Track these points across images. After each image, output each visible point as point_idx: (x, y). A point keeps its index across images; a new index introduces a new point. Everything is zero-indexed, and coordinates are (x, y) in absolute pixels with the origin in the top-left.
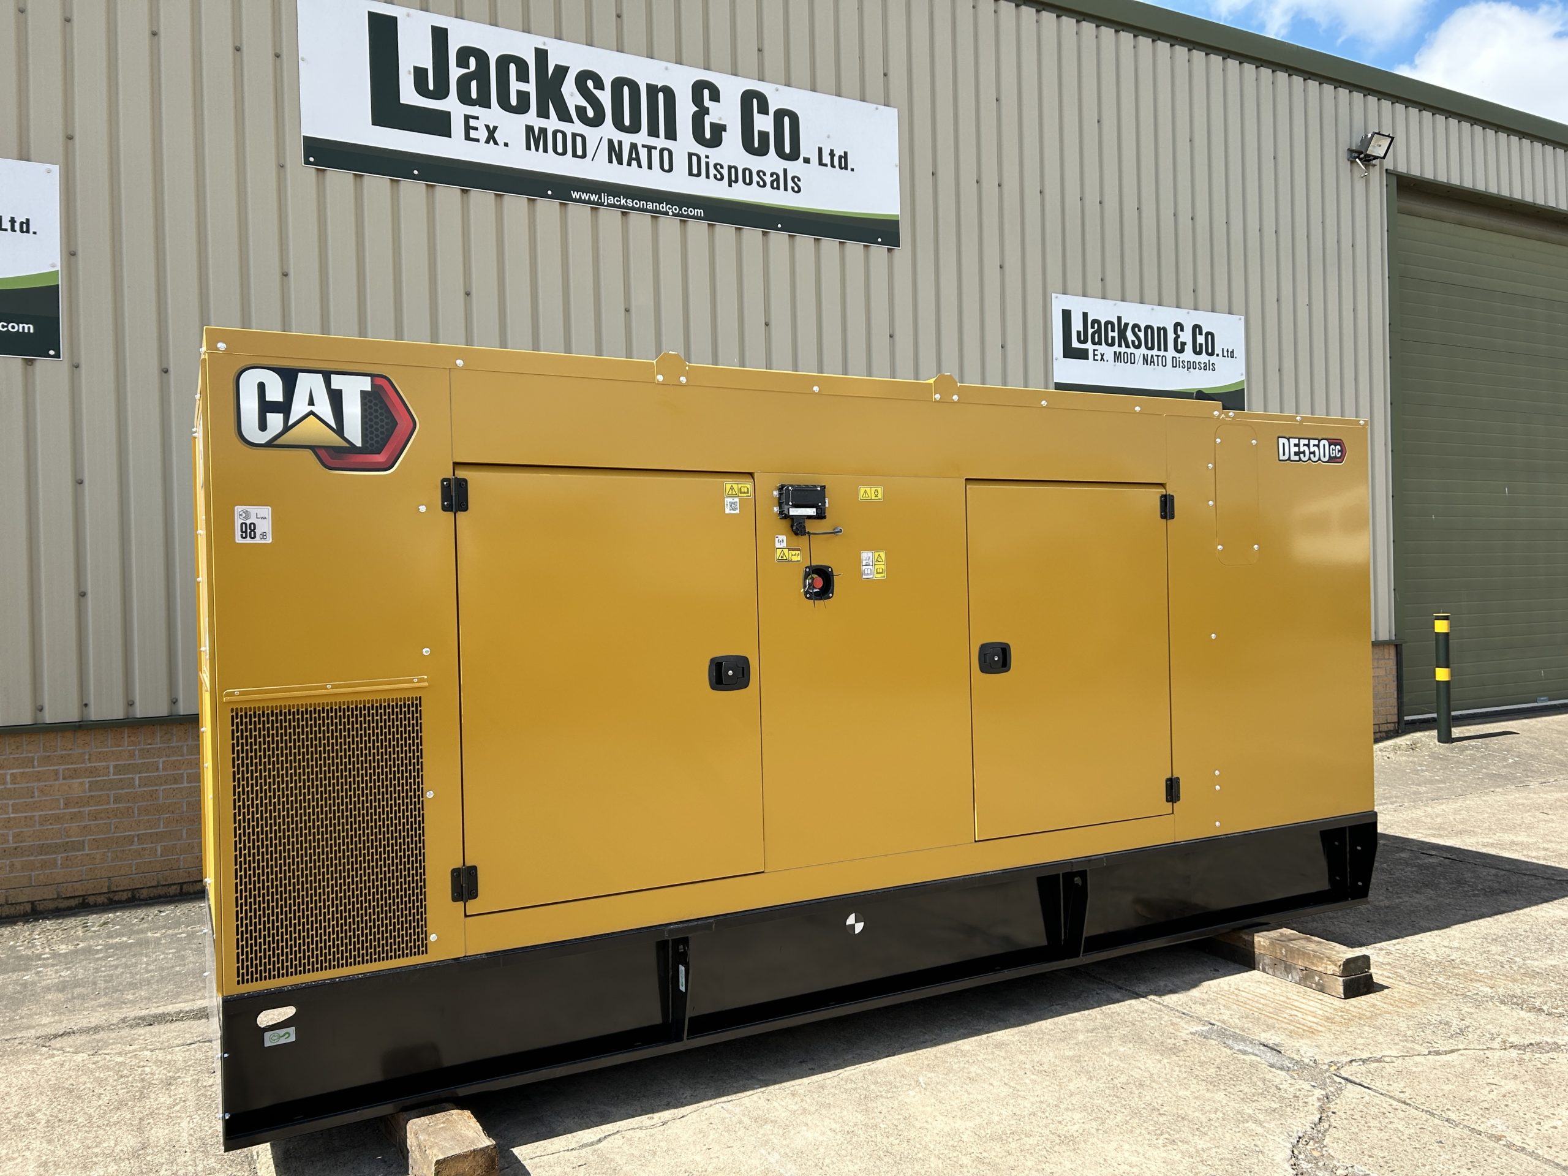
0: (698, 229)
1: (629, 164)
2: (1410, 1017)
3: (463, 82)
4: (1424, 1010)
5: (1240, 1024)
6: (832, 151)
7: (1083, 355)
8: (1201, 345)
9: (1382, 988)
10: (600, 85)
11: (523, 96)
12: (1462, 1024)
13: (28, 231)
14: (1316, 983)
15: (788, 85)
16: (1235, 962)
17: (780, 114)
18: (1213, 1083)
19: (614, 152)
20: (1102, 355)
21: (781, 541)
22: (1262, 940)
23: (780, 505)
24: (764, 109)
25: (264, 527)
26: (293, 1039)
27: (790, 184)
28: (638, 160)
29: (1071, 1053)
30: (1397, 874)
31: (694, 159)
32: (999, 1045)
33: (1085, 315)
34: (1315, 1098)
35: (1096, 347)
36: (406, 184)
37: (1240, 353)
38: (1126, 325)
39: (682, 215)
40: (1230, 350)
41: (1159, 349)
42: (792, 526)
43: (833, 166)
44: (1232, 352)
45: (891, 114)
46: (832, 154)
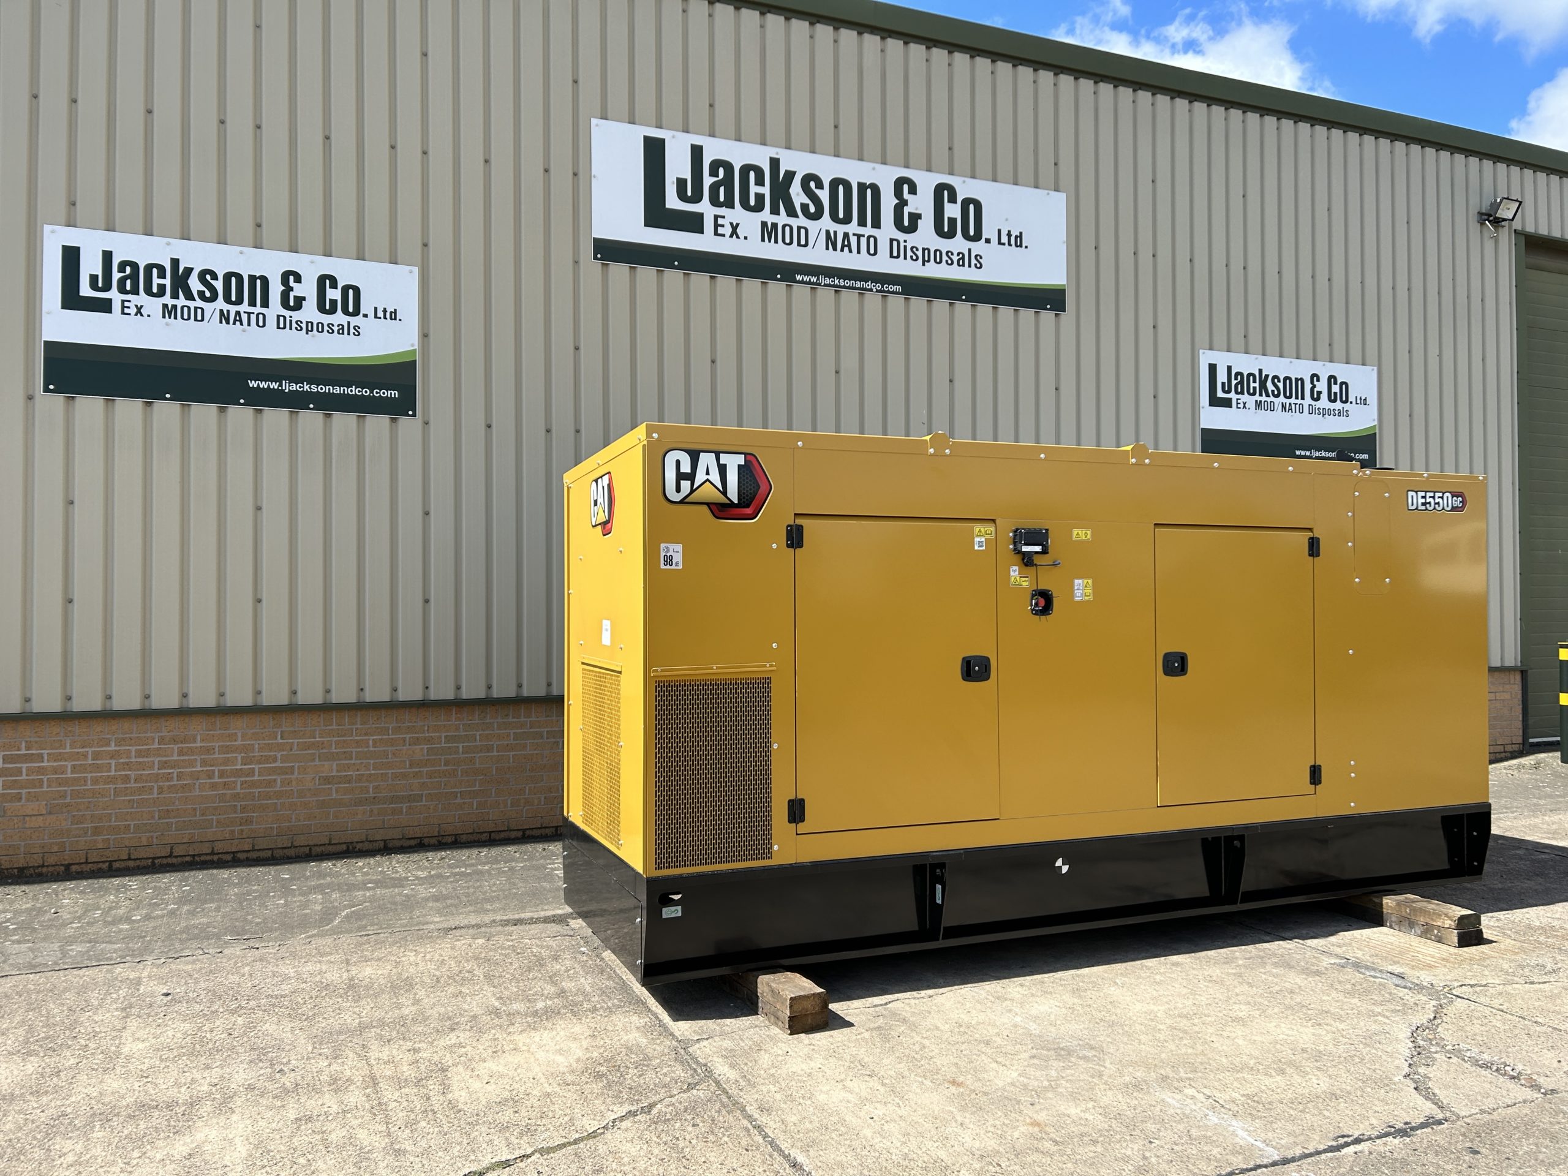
0: (896, 302)
1: (842, 250)
2: (1511, 961)
3: (714, 189)
4: (1525, 957)
5: (1371, 960)
6: (1009, 232)
7: (1227, 403)
8: (1335, 394)
9: (1491, 942)
10: (820, 185)
11: (760, 198)
12: (1555, 967)
13: (395, 319)
14: (1435, 936)
15: (973, 177)
16: (1366, 920)
17: (966, 202)
18: (1350, 993)
19: (831, 240)
20: (1245, 404)
21: (1014, 571)
22: (1389, 902)
23: (1015, 543)
24: (953, 199)
25: (678, 558)
26: (680, 914)
27: (974, 261)
28: (849, 246)
29: (1234, 971)
30: (1512, 866)
31: (895, 243)
32: (1176, 964)
33: (1229, 368)
34: (1431, 1005)
35: (1239, 396)
36: (668, 273)
37: (1373, 401)
38: (1267, 376)
39: (884, 291)
40: (1363, 398)
41: (1297, 398)
42: (1023, 559)
43: (1010, 245)
44: (1365, 399)
45: (1062, 196)
46: (1009, 235)
